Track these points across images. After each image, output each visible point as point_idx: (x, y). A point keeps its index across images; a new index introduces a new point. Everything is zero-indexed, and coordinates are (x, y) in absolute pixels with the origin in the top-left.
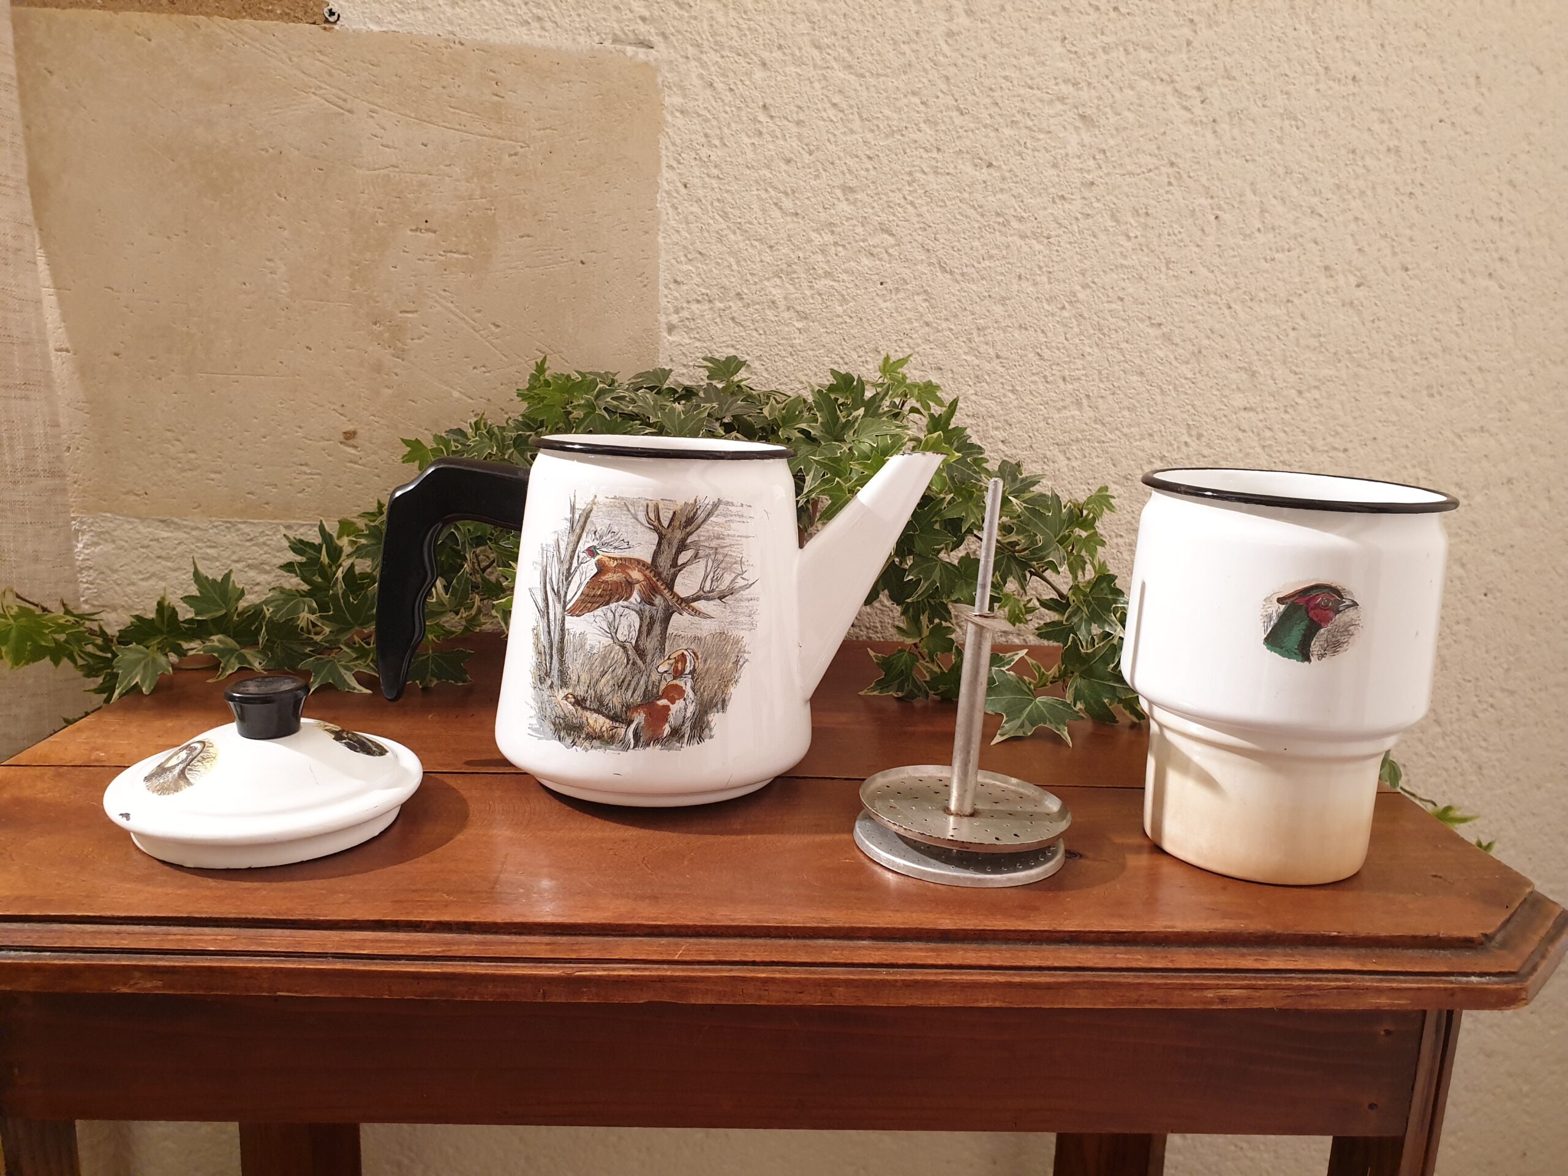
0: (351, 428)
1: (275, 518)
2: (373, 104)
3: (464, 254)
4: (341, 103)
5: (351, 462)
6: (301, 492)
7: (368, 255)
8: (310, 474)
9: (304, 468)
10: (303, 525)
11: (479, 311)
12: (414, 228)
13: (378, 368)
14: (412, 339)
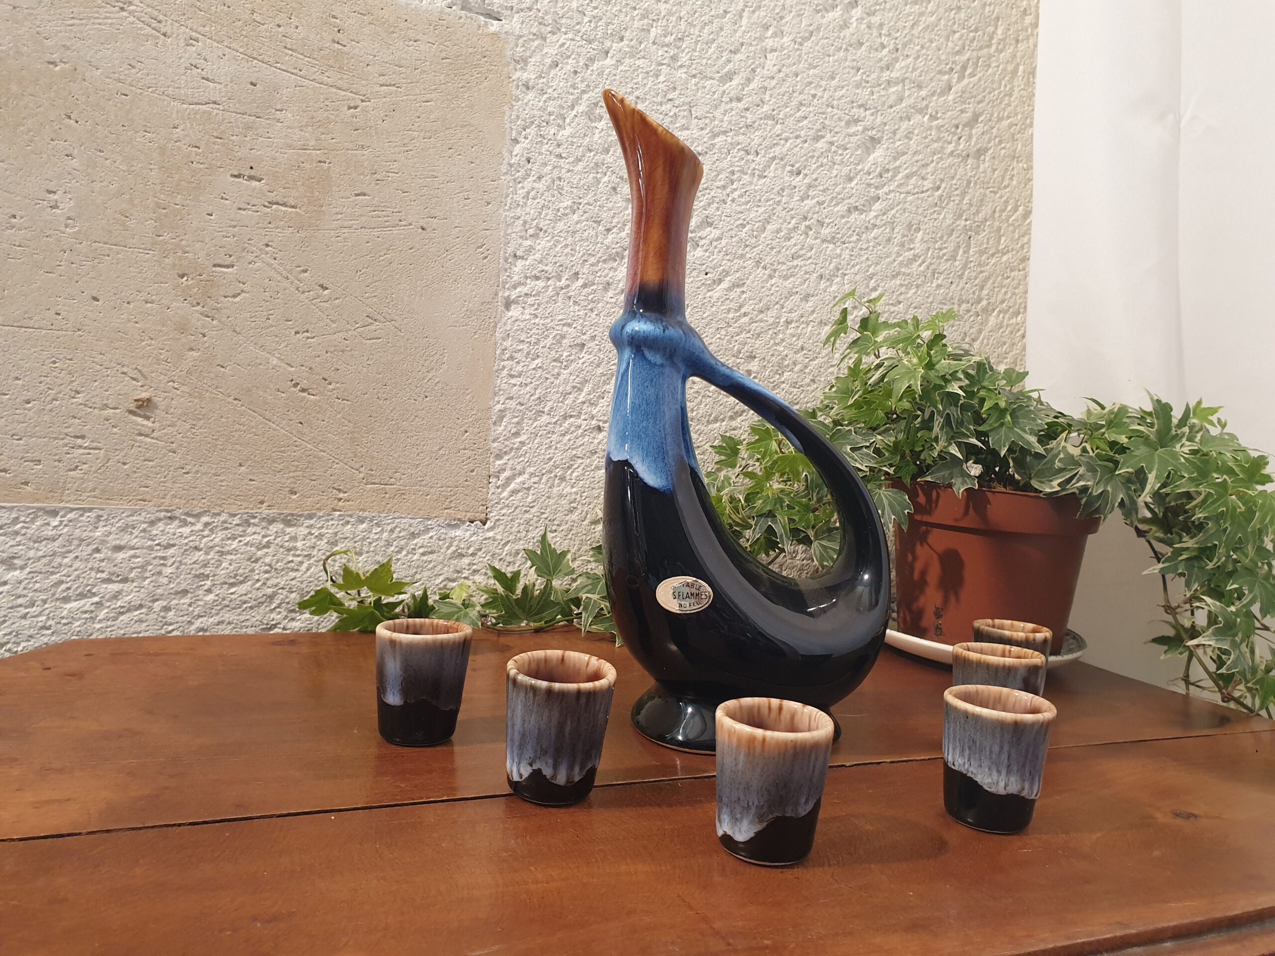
0: (145, 395)
1: (38, 500)
2: (196, 31)
3: (293, 207)
4: (155, 24)
5: (140, 434)
6: (74, 470)
7: (179, 198)
8: (85, 448)
9: (79, 441)
10: (72, 510)
11: (305, 271)
12: (236, 173)
13: (182, 328)
14: (225, 297)
